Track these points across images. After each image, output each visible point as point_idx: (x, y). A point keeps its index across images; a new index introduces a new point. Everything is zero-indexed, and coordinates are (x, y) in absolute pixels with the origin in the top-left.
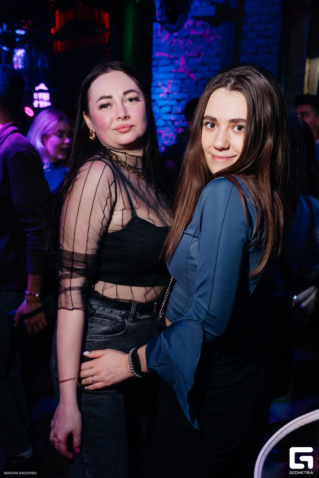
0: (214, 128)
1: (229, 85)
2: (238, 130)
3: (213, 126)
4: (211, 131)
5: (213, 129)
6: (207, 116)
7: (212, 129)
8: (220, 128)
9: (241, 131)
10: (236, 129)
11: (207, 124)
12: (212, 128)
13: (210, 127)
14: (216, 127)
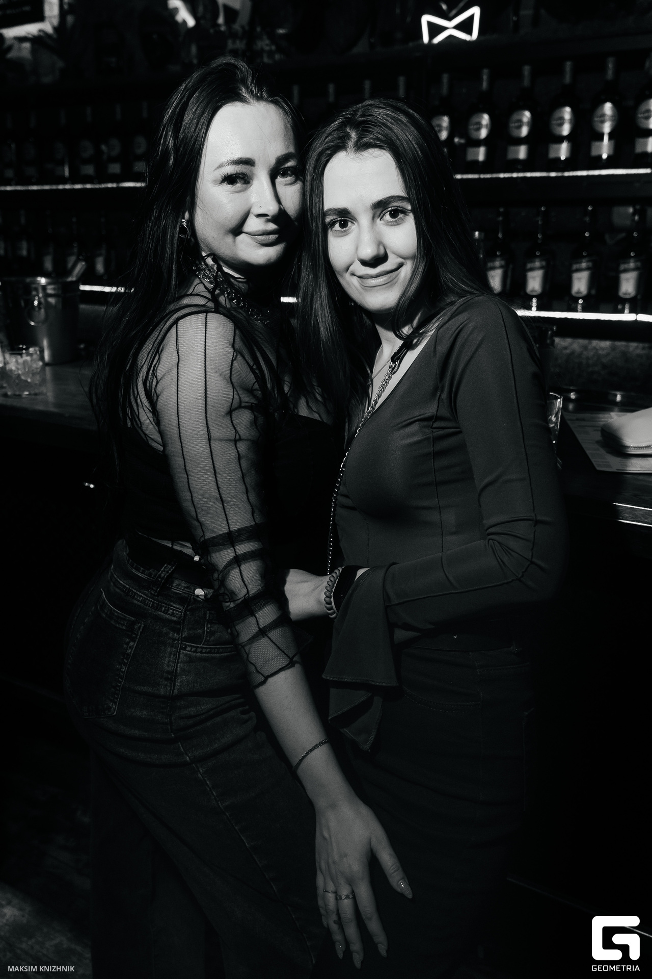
0: (347, 228)
1: (351, 143)
2: (392, 218)
3: (344, 225)
4: (345, 233)
5: (348, 230)
6: (330, 210)
7: (344, 231)
8: (359, 224)
9: (399, 217)
10: (388, 217)
11: (332, 224)
12: (344, 229)
13: (339, 228)
14: (350, 224)
